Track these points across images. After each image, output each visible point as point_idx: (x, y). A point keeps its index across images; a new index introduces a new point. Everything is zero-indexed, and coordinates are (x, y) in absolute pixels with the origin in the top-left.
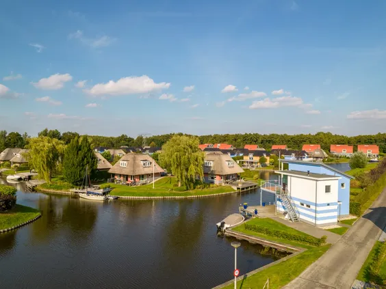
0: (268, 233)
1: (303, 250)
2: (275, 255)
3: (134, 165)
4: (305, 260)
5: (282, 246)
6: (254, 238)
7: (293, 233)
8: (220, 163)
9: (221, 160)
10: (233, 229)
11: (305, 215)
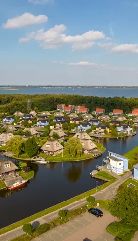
0: (104, 177)
1: (111, 181)
2: (105, 182)
3: (53, 147)
4: (111, 183)
5: (107, 180)
6: (100, 178)
7: (110, 176)
8: (87, 145)
9: (87, 143)
10: (95, 175)
11: (114, 171)
